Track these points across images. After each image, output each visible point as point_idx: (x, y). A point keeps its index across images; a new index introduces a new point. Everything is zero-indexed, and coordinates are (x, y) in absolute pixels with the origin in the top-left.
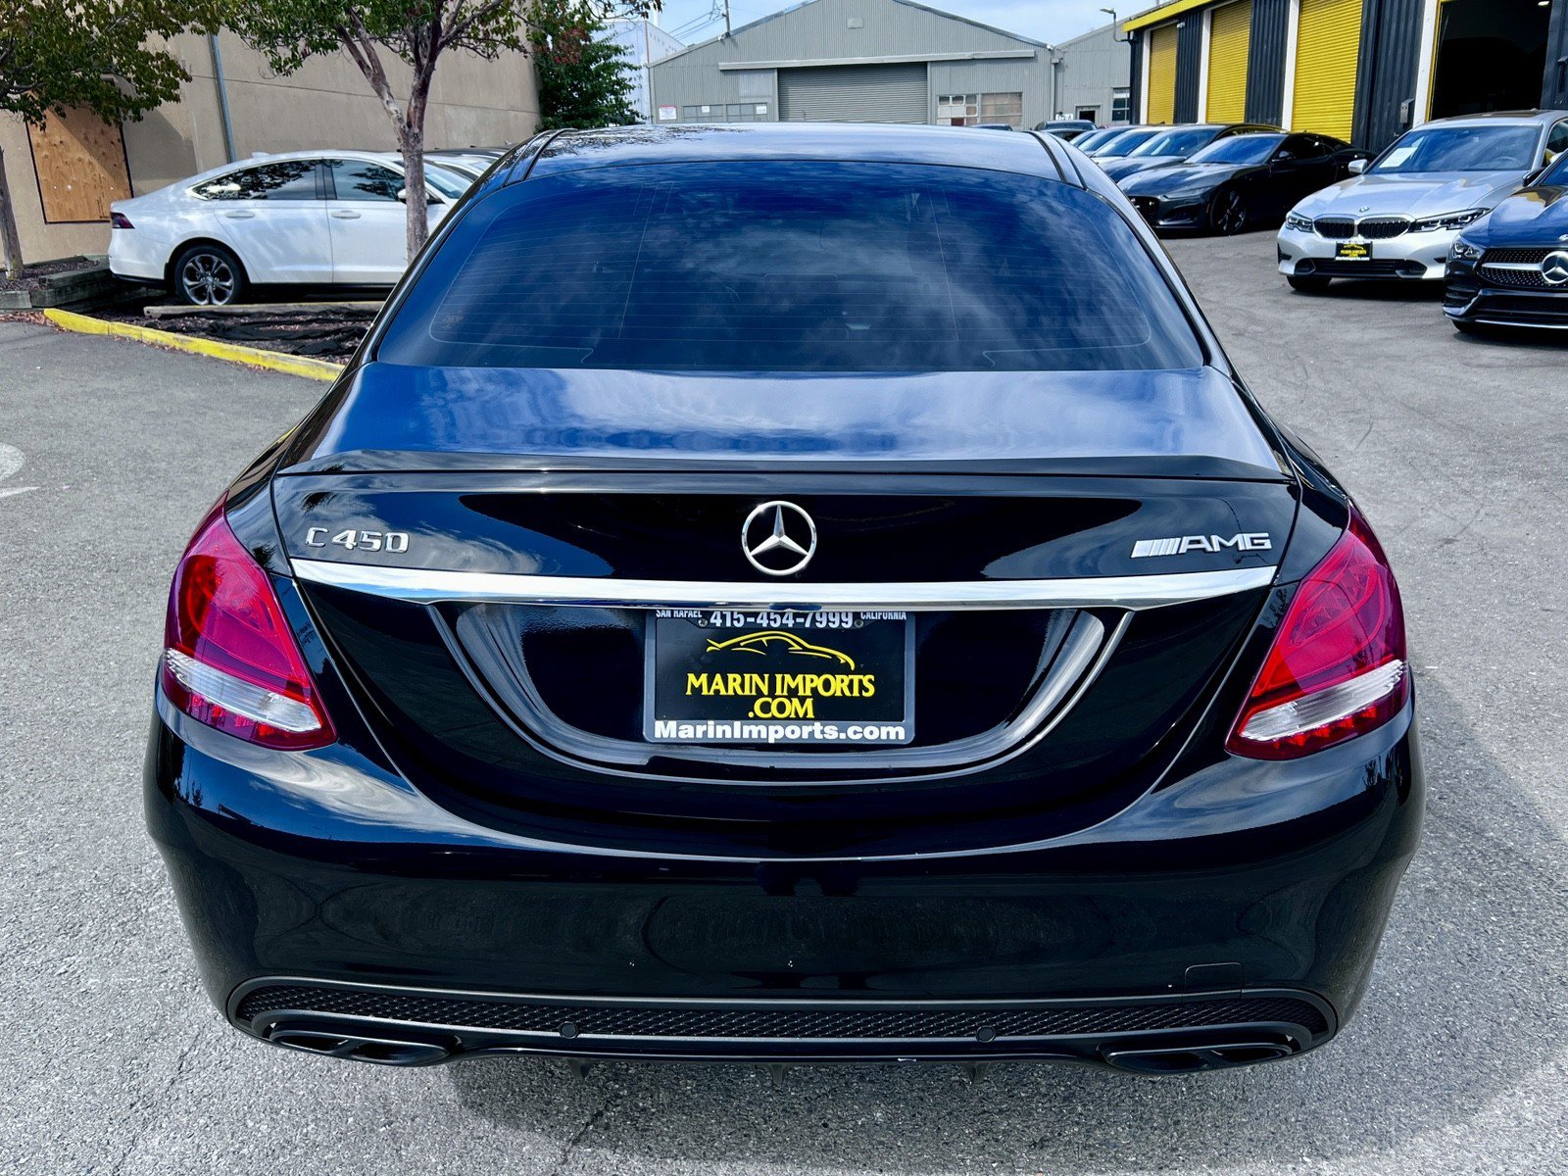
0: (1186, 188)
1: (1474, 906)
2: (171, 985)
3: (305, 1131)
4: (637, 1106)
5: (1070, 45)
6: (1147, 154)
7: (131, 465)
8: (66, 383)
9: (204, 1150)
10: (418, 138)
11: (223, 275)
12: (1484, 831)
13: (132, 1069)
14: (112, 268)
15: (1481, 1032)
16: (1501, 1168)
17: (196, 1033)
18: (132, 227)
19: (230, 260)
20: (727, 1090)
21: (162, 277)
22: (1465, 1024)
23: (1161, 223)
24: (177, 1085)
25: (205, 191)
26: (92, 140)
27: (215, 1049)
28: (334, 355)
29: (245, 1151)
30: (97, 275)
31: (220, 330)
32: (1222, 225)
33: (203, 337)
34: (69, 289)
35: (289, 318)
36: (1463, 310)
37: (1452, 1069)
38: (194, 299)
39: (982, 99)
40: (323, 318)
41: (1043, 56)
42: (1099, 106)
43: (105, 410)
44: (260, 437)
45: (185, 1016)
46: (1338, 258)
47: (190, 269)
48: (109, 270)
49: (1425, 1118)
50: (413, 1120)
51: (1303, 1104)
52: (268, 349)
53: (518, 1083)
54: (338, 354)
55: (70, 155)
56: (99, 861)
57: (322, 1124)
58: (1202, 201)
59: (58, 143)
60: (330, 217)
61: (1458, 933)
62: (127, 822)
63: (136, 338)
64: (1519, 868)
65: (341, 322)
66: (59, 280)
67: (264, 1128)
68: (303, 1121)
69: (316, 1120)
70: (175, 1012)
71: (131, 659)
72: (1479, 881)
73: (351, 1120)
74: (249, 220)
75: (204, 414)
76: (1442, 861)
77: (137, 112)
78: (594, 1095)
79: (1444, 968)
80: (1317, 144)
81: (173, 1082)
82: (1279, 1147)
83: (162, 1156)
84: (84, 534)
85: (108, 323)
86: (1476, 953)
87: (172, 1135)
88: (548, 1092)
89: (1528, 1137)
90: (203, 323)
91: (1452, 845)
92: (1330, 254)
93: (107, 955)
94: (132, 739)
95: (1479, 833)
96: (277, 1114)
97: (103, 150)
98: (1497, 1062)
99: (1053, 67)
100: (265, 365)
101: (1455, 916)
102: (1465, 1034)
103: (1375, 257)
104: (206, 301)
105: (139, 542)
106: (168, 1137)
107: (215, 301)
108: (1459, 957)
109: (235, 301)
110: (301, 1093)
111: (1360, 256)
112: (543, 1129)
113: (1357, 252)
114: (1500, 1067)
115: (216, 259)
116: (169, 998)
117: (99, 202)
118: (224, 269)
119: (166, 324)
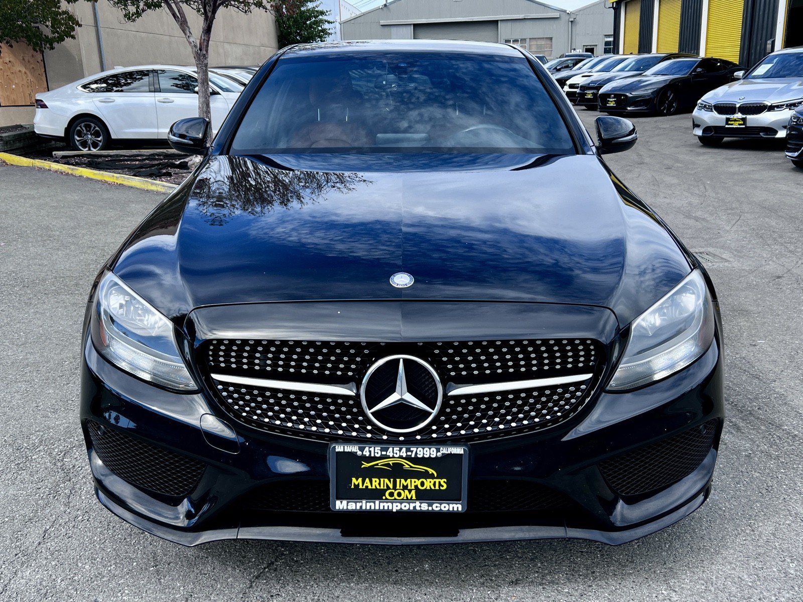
0: (643, 89)
1: (772, 464)
2: (42, 495)
3: (109, 569)
4: (293, 559)
5: (580, 10)
6: (622, 70)
7: (40, 232)
8: (7, 191)
9: (54, 577)
10: (205, 57)
11: (97, 134)
12: (781, 426)
13: (18, 537)
14: (35, 130)
15: (769, 529)
16: (773, 598)
17: (54, 519)
18: (47, 108)
19: (101, 126)
20: (343, 552)
21: (63, 135)
22: (761, 524)
23: (629, 108)
24: (42, 545)
25: (89, 87)
26: (27, 61)
27: (64, 528)
28: (156, 177)
29: (76, 578)
30: (27, 135)
31: (93, 163)
32: (664, 109)
33: (84, 167)
34: (12, 142)
35: (132, 158)
36: (796, 154)
37: (751, 547)
38: (80, 147)
39: (530, 41)
40: (151, 157)
41: (565, 18)
42: (596, 45)
43: (28, 205)
44: (112, 219)
45: (49, 511)
46: (727, 126)
47: (79, 130)
48: (34, 132)
49: (733, 572)
50: (169, 564)
51: (665, 564)
52: (120, 173)
53: (228, 547)
54: (158, 176)
55: (15, 68)
56: (8, 432)
57: (119, 565)
58: (652, 96)
59: (8, 62)
60: (157, 102)
61: (761, 478)
62: (24, 413)
63: (48, 168)
64: (800, 445)
65: (161, 160)
66: (6, 136)
67: (87, 567)
68: (109, 564)
69: (116, 564)
70: (43, 509)
71: (32, 331)
72: (776, 452)
73: (135, 564)
74: (111, 104)
75: (82, 207)
76: (756, 441)
77: (51, 45)
78: (270, 553)
79: (752, 496)
80: (719, 64)
81: (39, 544)
82: (650, 585)
83: (30, 580)
84: (11, 268)
85: (32, 160)
86: (770, 488)
87: (37, 570)
88: (245, 552)
89: (791, 583)
90: (85, 160)
91: (763, 433)
92: (723, 124)
93: (8, 480)
94: (30, 372)
95: (779, 427)
96: (95, 560)
97: (32, 66)
98: (777, 544)
99: (570, 23)
100: (117, 182)
101: (760, 469)
102: (760, 529)
103: (748, 125)
104: (87, 149)
105: (41, 272)
106: (34, 571)
107: (92, 149)
108: (761, 490)
109: (102, 149)
110: (109, 550)
111: (739, 125)
112: (240, 571)
113: (738, 122)
114: (778, 546)
115: (93, 125)
116: (40, 501)
117: (30, 95)
118: (97, 131)
119: (64, 160)
